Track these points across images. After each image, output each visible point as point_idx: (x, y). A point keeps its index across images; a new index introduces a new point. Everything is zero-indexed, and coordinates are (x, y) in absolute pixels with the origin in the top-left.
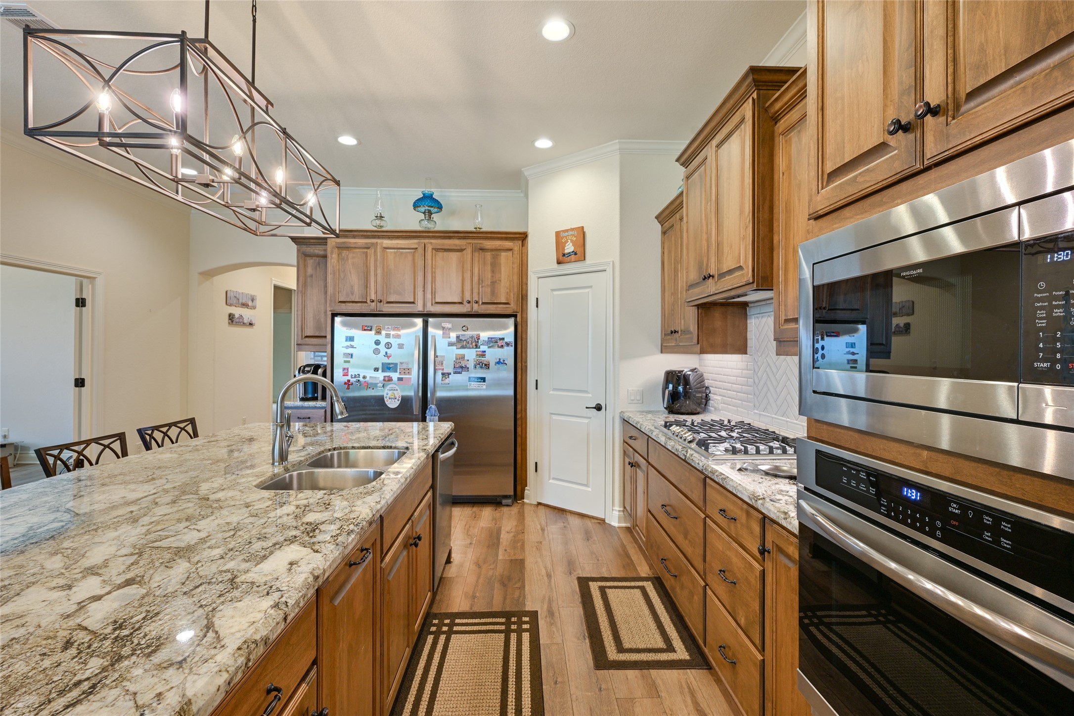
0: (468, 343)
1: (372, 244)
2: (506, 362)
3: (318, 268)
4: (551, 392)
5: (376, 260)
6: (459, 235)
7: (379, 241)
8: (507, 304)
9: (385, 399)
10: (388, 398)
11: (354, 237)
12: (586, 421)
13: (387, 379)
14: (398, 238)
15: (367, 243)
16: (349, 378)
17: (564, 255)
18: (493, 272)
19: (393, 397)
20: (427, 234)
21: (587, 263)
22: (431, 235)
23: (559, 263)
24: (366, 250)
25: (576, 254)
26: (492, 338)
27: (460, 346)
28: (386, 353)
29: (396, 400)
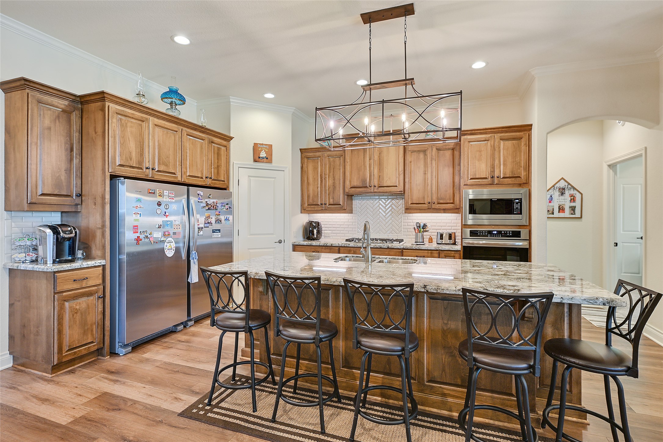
0: (212, 206)
1: (147, 119)
2: (229, 219)
3: (57, 121)
4: (249, 236)
5: (149, 134)
6: (202, 130)
7: (151, 118)
8: (224, 181)
9: (165, 250)
10: (167, 249)
11: (131, 108)
12: (272, 250)
13: (167, 234)
14: (164, 119)
15: (142, 117)
16: (138, 234)
17: (259, 158)
18: (218, 159)
19: (170, 248)
20: (184, 123)
21: (273, 165)
22: (186, 124)
23: (255, 161)
24: (140, 122)
25: (267, 159)
26: (223, 203)
27: (207, 208)
28: (165, 212)
29: (172, 250)
